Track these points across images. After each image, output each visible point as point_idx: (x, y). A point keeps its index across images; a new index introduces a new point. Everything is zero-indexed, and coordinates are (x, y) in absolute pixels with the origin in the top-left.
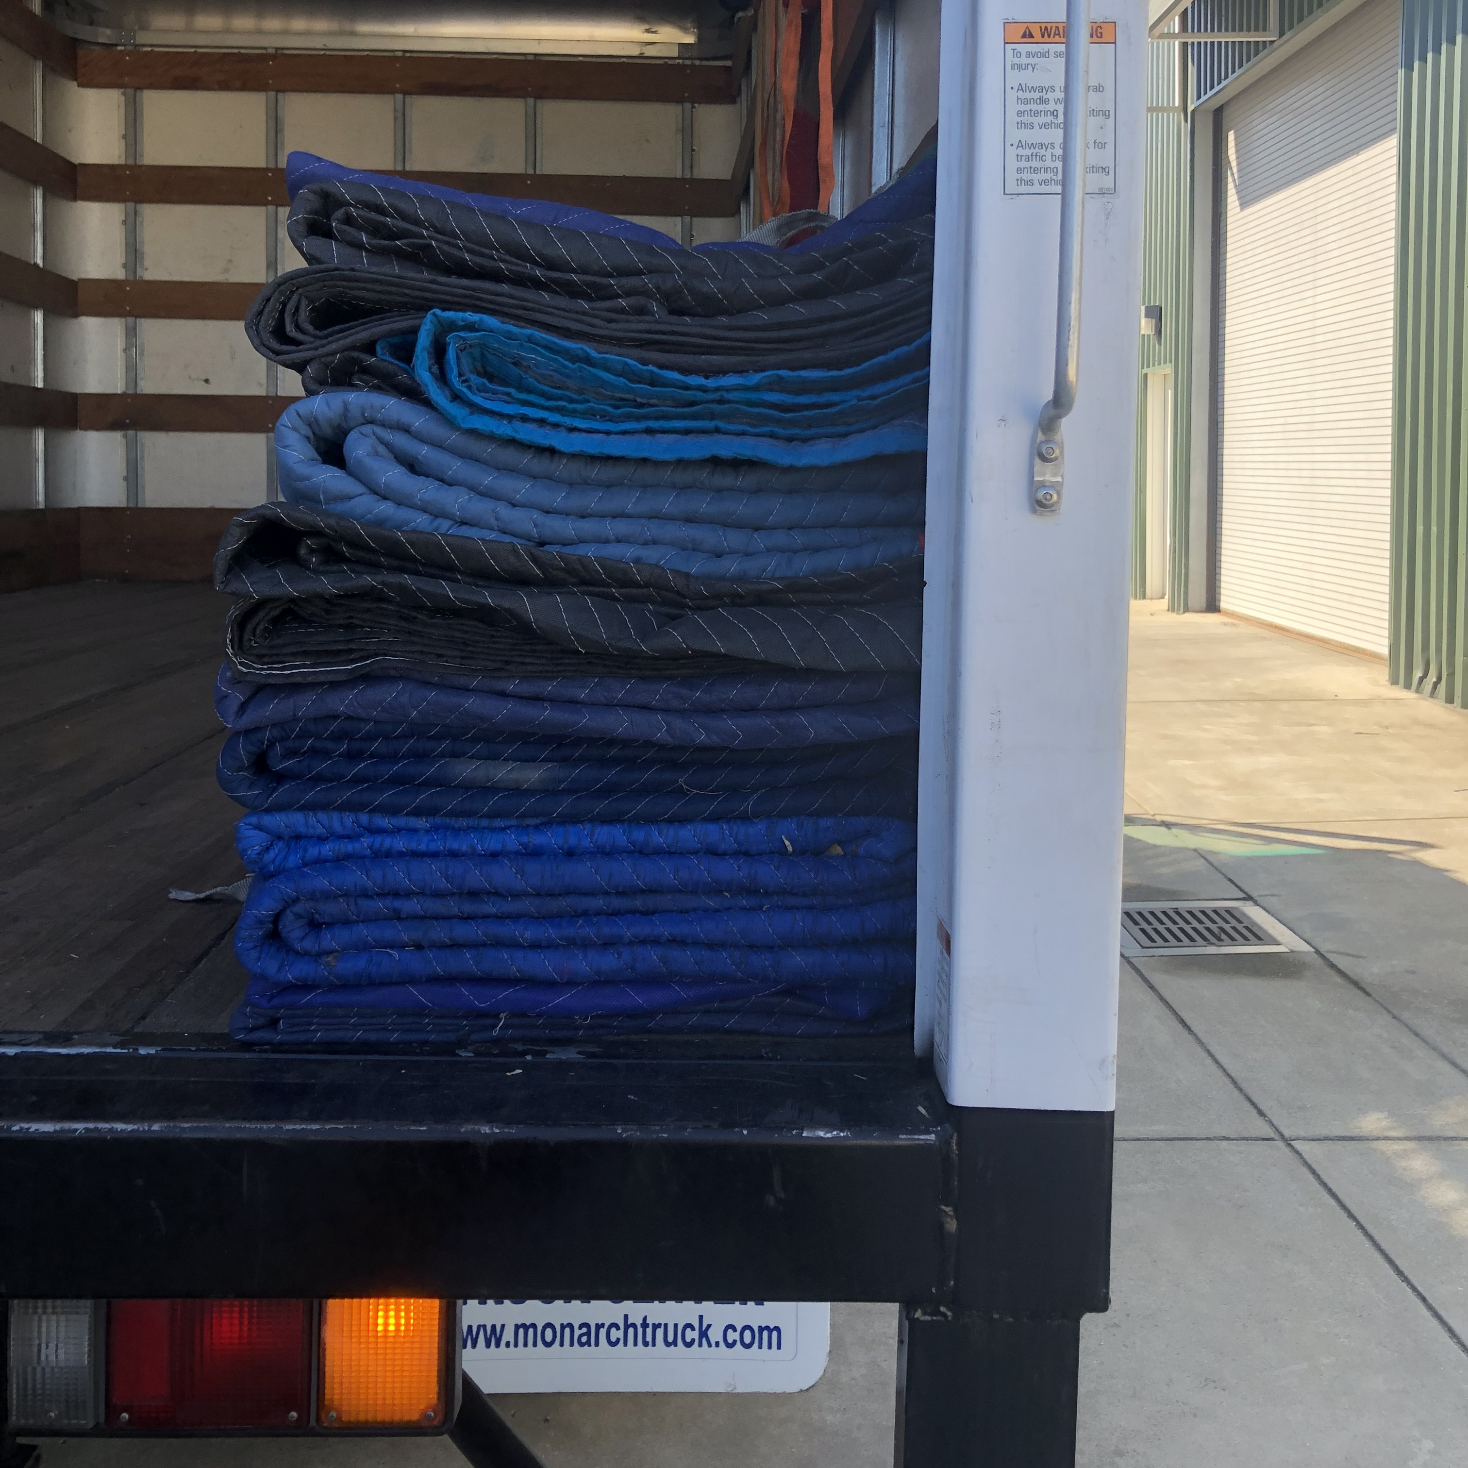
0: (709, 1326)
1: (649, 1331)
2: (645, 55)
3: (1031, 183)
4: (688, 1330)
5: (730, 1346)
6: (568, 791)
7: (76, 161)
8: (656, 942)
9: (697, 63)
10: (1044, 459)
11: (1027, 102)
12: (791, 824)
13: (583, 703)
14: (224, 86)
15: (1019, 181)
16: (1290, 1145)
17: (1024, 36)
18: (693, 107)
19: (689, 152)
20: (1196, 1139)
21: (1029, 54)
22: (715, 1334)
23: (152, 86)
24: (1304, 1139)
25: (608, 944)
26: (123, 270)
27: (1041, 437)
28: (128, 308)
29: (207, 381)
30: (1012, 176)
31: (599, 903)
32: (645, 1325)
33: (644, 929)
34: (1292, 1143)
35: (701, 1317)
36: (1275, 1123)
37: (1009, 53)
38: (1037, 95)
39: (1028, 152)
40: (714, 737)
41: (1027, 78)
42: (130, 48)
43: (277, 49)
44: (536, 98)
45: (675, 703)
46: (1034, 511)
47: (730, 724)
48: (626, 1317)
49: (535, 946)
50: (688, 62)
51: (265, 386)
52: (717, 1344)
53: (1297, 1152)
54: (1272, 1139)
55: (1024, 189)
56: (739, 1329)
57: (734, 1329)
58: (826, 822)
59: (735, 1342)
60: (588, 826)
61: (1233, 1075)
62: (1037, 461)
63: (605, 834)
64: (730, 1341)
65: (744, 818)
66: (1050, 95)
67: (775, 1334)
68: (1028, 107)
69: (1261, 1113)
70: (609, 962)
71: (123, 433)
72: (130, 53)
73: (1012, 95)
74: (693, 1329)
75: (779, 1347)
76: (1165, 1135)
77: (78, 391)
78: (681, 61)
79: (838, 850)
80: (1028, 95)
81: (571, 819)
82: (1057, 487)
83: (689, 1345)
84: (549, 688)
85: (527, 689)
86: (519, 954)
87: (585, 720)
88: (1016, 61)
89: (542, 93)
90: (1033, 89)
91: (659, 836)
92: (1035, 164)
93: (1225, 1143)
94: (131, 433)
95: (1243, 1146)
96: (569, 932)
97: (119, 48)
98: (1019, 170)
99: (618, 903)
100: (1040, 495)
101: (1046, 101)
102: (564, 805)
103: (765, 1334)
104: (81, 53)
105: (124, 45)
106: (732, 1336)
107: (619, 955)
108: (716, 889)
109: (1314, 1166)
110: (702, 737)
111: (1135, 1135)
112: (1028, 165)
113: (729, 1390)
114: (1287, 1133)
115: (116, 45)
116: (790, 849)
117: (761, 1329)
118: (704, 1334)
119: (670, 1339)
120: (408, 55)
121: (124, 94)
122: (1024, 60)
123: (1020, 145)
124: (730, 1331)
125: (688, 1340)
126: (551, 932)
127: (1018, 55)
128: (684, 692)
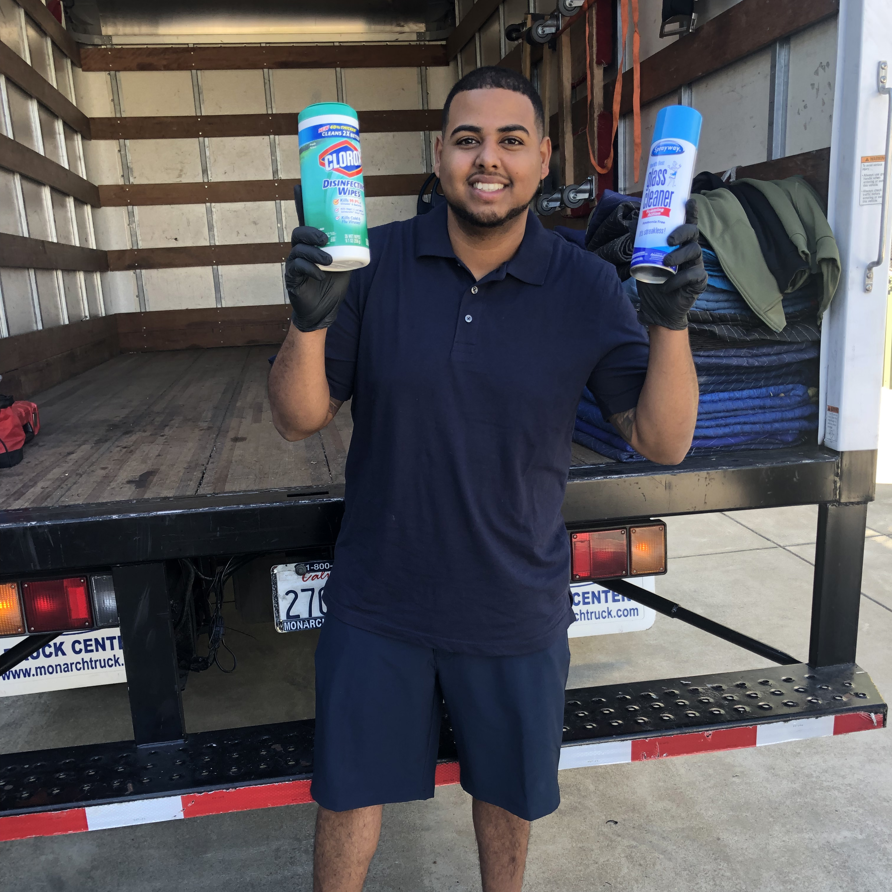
0: (611, 611)
1: (589, 615)
2: (398, 40)
3: (866, 202)
4: (604, 613)
5: (619, 617)
6: (712, 384)
7: (89, 116)
8: (739, 424)
9: (427, 43)
10: (868, 277)
11: (866, 179)
12: (772, 388)
13: (721, 357)
14: (167, 68)
15: (864, 201)
16: (784, 549)
17: (866, 161)
18: (426, 69)
19: (425, 94)
20: (746, 550)
21: (867, 166)
22: (614, 613)
23: (125, 69)
24: (789, 546)
25: (726, 425)
26: (122, 179)
27: (868, 272)
28: (129, 201)
29: (176, 239)
30: (862, 200)
31: (722, 414)
32: (588, 613)
33: (737, 420)
34: (785, 548)
35: (608, 608)
36: (775, 542)
37: (862, 166)
38: (868, 177)
39: (866, 193)
40: (760, 363)
41: (866, 172)
42: (109, 46)
43: (194, 44)
44: (341, 68)
45: (747, 354)
46: (865, 292)
47: (765, 359)
48: (580, 611)
49: (707, 427)
50: (422, 43)
51: (208, 240)
52: (615, 617)
53: (788, 551)
54: (777, 547)
55: (864, 204)
56: (622, 611)
57: (620, 610)
58: (781, 387)
59: (621, 615)
60: (717, 393)
61: (751, 528)
62: (867, 279)
63: (722, 395)
64: (619, 615)
65: (760, 387)
66: (872, 177)
67: (636, 611)
68: (866, 181)
69: (768, 539)
70: (727, 430)
71: (134, 271)
72: (111, 50)
73: (862, 178)
74: (605, 612)
75: (638, 615)
76: (733, 550)
77: (106, 250)
78: (418, 43)
79: (783, 395)
80: (867, 177)
81: (713, 392)
82: (871, 285)
83: (604, 618)
84: (712, 353)
85: (706, 354)
86: (704, 430)
87: (724, 361)
88: (864, 168)
89: (345, 65)
90: (868, 175)
91: (737, 394)
92: (867, 196)
93: (758, 550)
94: (138, 271)
95: (766, 550)
96: (717, 422)
97: (103, 47)
98: (864, 198)
99: (727, 414)
100: (867, 287)
101: (871, 178)
102: (711, 388)
103: (632, 611)
104: (82, 51)
105: (106, 45)
106: (620, 613)
107: (730, 428)
108: (753, 408)
109: (797, 554)
110: (757, 364)
111: (721, 552)
112: (866, 197)
113: (620, 632)
114: (782, 545)
115: (101, 45)
116: (772, 395)
117: (631, 610)
118: (609, 613)
119: (597, 616)
120: (268, 45)
121: (109, 74)
122: (866, 167)
123: (864, 191)
124: (619, 612)
125: (604, 616)
126: (713, 423)
127: (864, 166)
128: (751, 351)
